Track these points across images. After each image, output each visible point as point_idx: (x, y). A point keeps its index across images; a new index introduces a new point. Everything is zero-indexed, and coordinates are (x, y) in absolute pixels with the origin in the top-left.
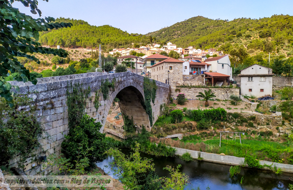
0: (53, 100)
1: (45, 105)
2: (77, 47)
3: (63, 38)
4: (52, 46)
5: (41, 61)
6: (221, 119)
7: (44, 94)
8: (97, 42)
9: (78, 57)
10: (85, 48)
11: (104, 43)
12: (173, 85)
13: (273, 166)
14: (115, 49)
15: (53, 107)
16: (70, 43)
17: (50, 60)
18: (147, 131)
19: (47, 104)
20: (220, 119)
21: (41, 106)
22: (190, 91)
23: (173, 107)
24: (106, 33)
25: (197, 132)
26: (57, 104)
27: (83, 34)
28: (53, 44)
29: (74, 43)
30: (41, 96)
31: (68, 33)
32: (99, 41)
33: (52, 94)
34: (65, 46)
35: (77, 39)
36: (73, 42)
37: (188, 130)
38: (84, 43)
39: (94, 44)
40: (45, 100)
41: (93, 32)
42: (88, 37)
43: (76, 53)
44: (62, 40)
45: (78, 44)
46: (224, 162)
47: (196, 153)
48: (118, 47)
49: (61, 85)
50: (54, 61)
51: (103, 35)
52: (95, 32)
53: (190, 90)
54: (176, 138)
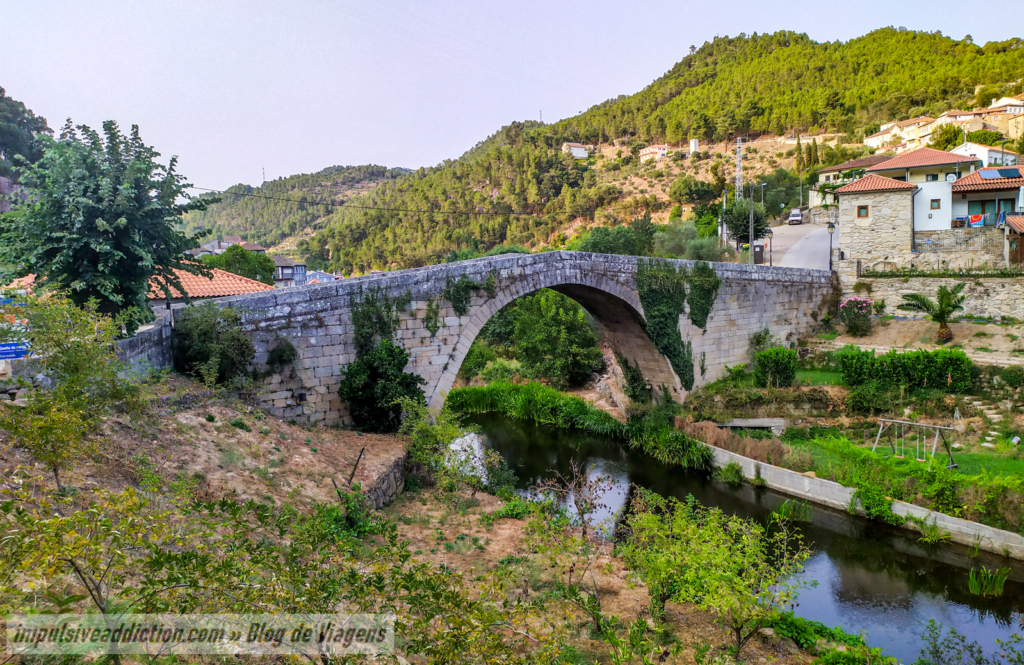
0: (322, 315)
1: (307, 322)
2: (755, 136)
3: (710, 113)
4: (678, 143)
5: (641, 195)
6: (945, 384)
7: (304, 305)
8: (828, 105)
9: (755, 171)
10: (780, 135)
11: (854, 106)
12: (849, 269)
13: (929, 523)
14: (890, 125)
15: (321, 324)
16: (730, 125)
17: (664, 191)
18: (675, 402)
19: (311, 320)
20: (941, 386)
21: (299, 322)
22: (907, 289)
23: (823, 341)
24: (875, 63)
25: (845, 420)
26: (330, 319)
27: (782, 83)
28: (680, 137)
29: (746, 123)
30: (299, 309)
31: (730, 89)
32: (833, 102)
33: (319, 305)
34: (714, 137)
35: (754, 108)
36: (742, 118)
37: (815, 412)
38: (779, 119)
39: (815, 114)
40: (306, 314)
41: (821, 69)
42: (797, 94)
43: (749, 156)
44: (706, 121)
45: (757, 124)
46: (810, 495)
47: (753, 466)
48: (907, 112)
49: (337, 291)
50: (675, 193)
51: (860, 73)
52: (827, 66)
53: (905, 285)
54: (767, 429)
